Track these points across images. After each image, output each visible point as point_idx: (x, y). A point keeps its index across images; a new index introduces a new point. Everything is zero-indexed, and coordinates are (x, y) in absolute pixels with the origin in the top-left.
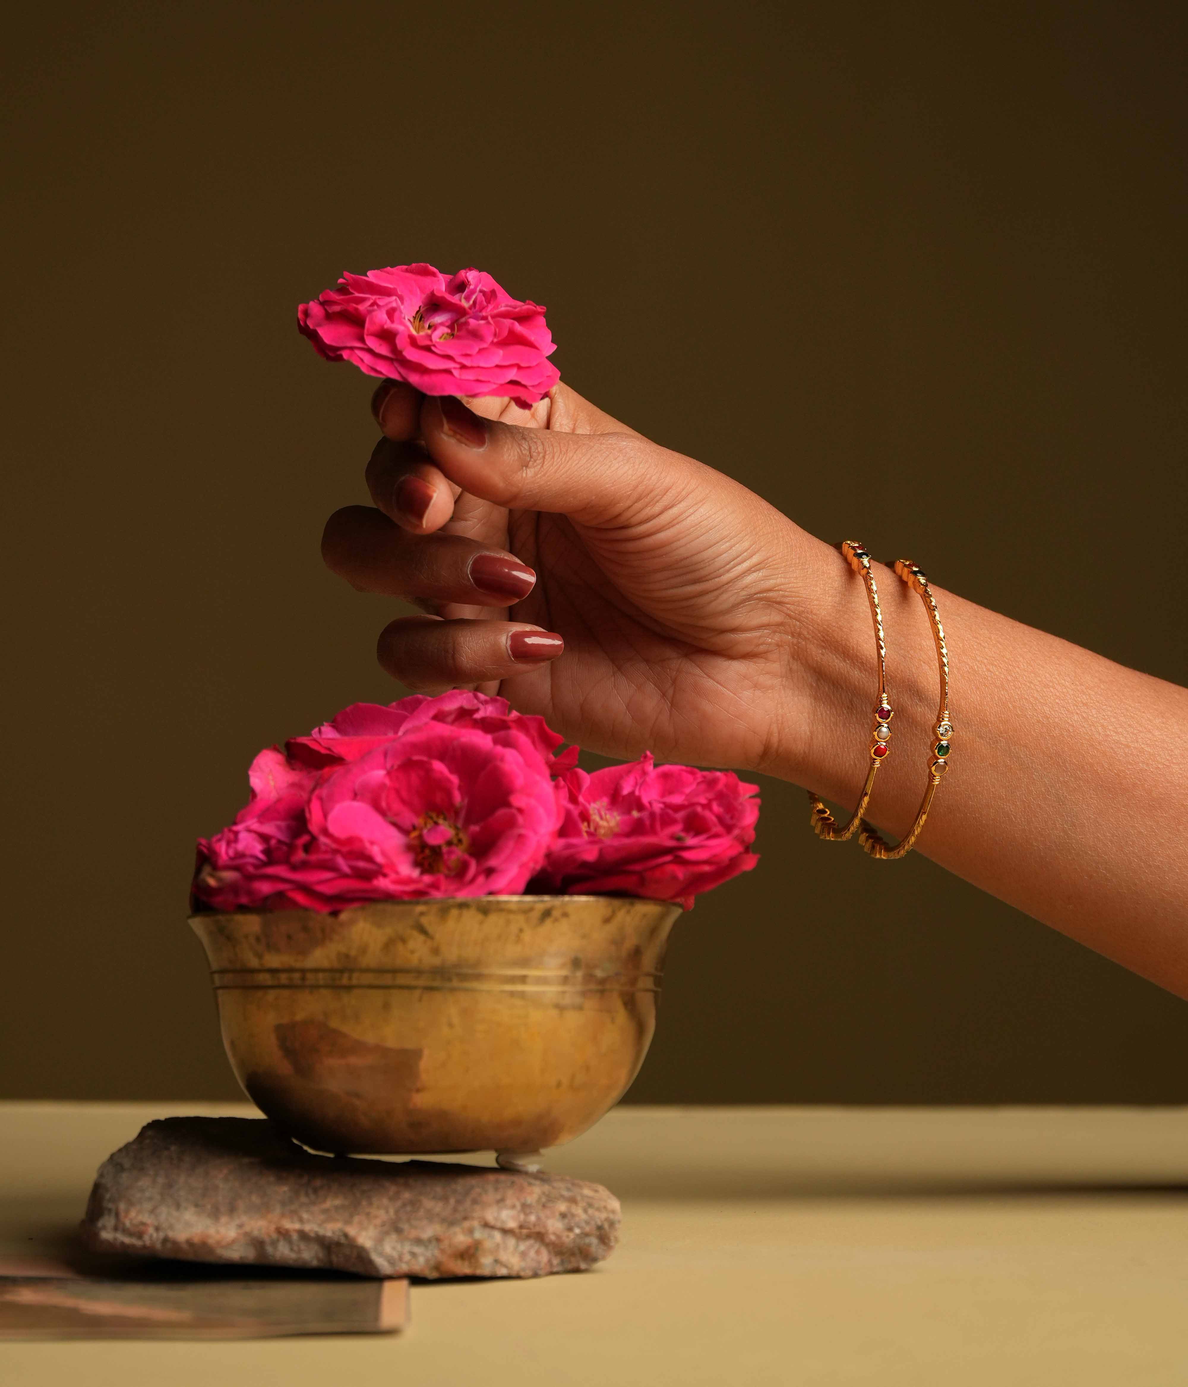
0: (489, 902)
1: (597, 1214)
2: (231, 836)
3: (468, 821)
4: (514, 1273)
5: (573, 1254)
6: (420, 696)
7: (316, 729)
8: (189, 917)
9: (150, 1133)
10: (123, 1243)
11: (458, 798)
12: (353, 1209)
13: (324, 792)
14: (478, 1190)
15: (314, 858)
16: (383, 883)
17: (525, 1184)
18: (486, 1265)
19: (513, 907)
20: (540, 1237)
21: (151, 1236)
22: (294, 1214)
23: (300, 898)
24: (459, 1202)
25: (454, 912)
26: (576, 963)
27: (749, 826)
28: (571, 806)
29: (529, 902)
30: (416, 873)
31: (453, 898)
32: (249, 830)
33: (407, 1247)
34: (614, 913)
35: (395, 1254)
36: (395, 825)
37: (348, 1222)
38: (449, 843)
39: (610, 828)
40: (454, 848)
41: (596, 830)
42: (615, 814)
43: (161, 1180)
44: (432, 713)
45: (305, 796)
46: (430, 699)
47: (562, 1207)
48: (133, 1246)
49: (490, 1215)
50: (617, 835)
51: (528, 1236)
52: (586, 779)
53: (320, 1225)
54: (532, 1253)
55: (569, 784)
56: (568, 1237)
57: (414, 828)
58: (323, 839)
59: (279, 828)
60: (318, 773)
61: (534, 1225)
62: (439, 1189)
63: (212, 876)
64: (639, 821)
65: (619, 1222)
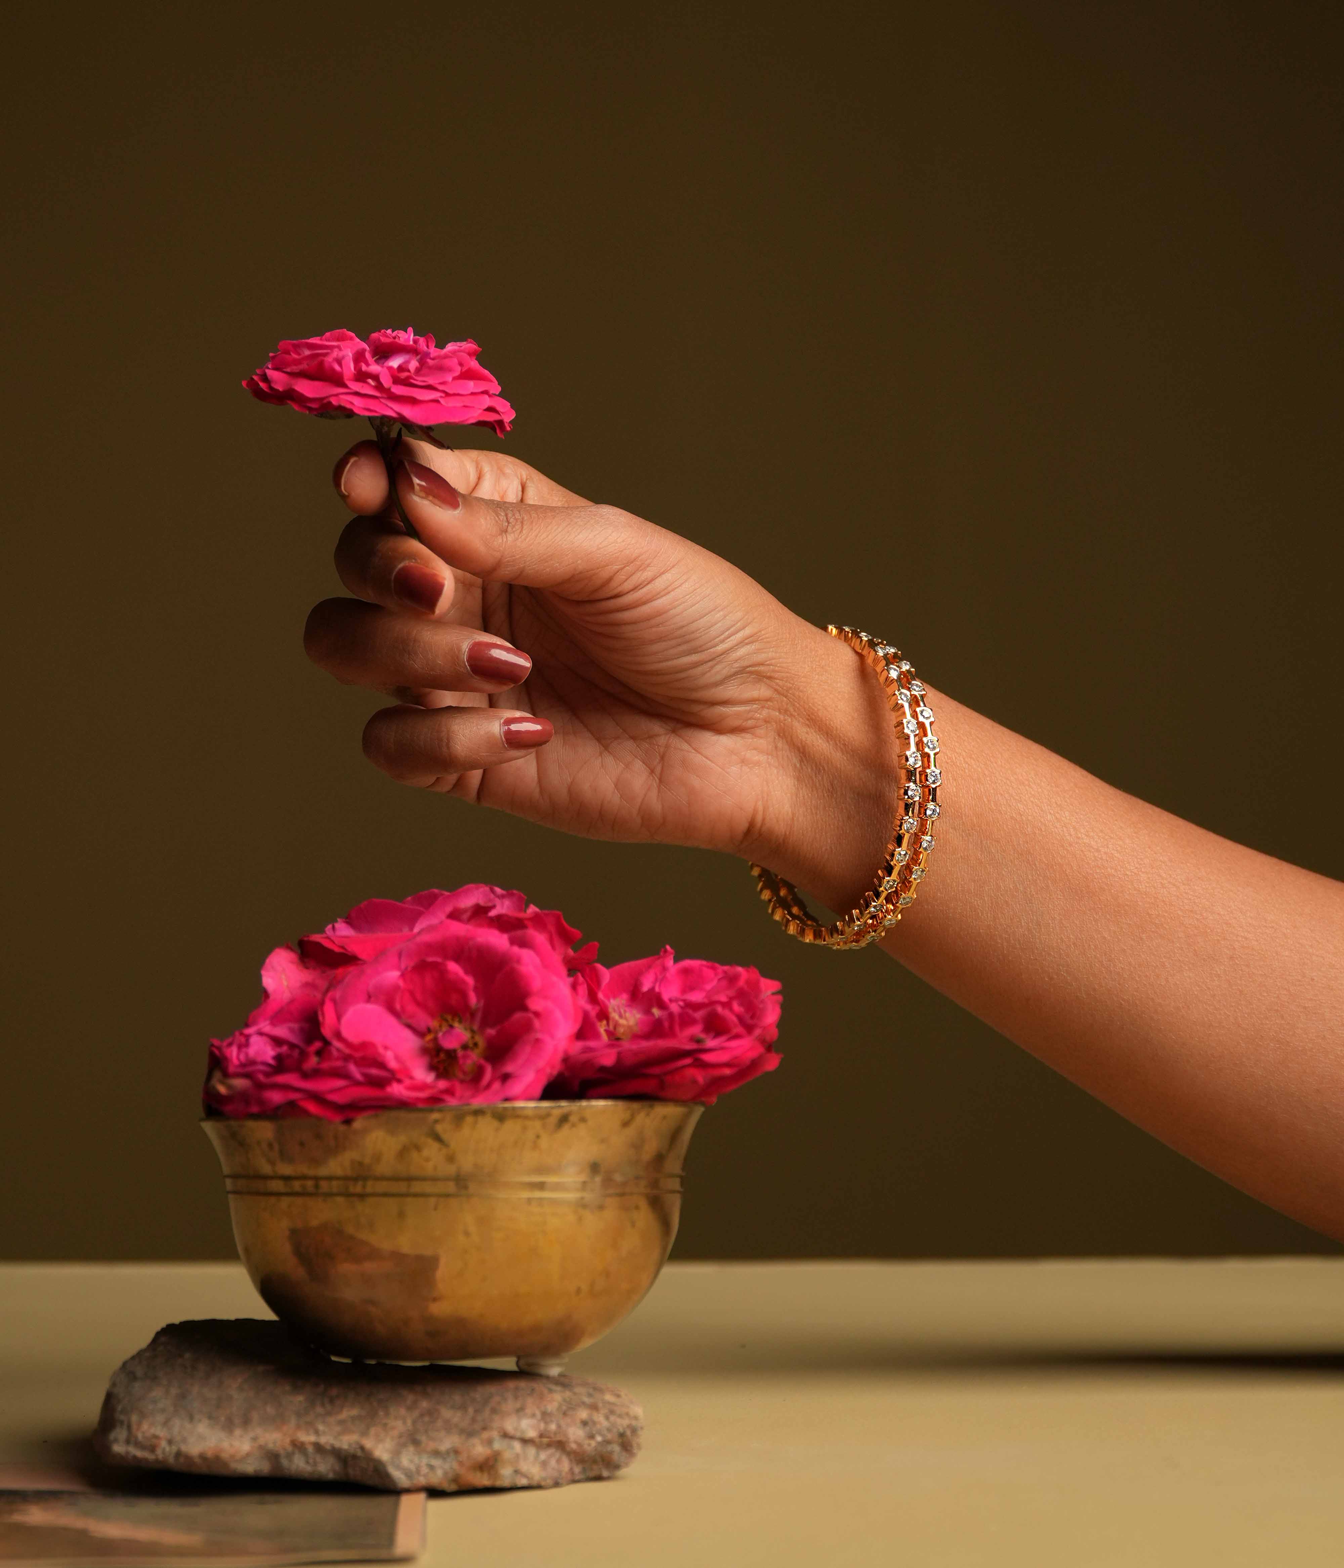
0: (505, 1109)
1: (619, 1421)
2: (243, 1040)
3: (484, 1024)
4: (535, 1483)
5: (595, 1461)
6: (436, 891)
7: (330, 926)
8: (202, 1120)
9: (163, 1339)
10: (135, 1457)
11: (473, 1000)
12: (370, 1419)
13: (338, 994)
14: (497, 1399)
15: (326, 1065)
16: (397, 1090)
17: (546, 1391)
18: (506, 1475)
19: (530, 1113)
20: (560, 1445)
21: (164, 1449)
22: (310, 1426)
23: (311, 1107)
24: (476, 1411)
25: (469, 1119)
26: (594, 1168)
27: (770, 1025)
28: (588, 1007)
29: (546, 1107)
30: (430, 1078)
31: (469, 1104)
32: (261, 1034)
33: (425, 1460)
34: (633, 1117)
35: (413, 1467)
36: (409, 1027)
37: (364, 1434)
38: (465, 1047)
39: (629, 1027)
40: (469, 1053)
41: (615, 1028)
42: (635, 1012)
43: (174, 1391)
44: (449, 909)
45: (319, 996)
46: (447, 893)
47: (583, 1414)
48: (146, 1460)
49: (510, 1425)
50: (636, 1037)
51: (549, 1445)
52: (606, 975)
53: (335, 1438)
54: (553, 1463)
55: (588, 979)
56: (589, 1445)
57: (429, 1031)
58: (337, 1044)
59: (291, 1030)
60: (332, 973)
61: (555, 1434)
62: (457, 1398)
63: (223, 1083)
64: (658, 1022)
65: (642, 1428)
